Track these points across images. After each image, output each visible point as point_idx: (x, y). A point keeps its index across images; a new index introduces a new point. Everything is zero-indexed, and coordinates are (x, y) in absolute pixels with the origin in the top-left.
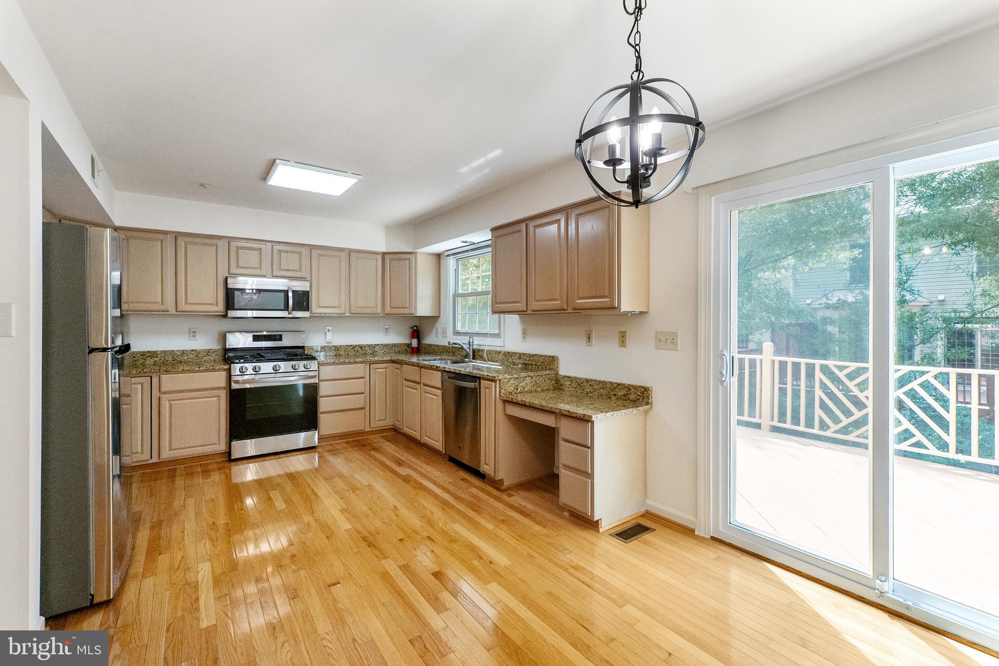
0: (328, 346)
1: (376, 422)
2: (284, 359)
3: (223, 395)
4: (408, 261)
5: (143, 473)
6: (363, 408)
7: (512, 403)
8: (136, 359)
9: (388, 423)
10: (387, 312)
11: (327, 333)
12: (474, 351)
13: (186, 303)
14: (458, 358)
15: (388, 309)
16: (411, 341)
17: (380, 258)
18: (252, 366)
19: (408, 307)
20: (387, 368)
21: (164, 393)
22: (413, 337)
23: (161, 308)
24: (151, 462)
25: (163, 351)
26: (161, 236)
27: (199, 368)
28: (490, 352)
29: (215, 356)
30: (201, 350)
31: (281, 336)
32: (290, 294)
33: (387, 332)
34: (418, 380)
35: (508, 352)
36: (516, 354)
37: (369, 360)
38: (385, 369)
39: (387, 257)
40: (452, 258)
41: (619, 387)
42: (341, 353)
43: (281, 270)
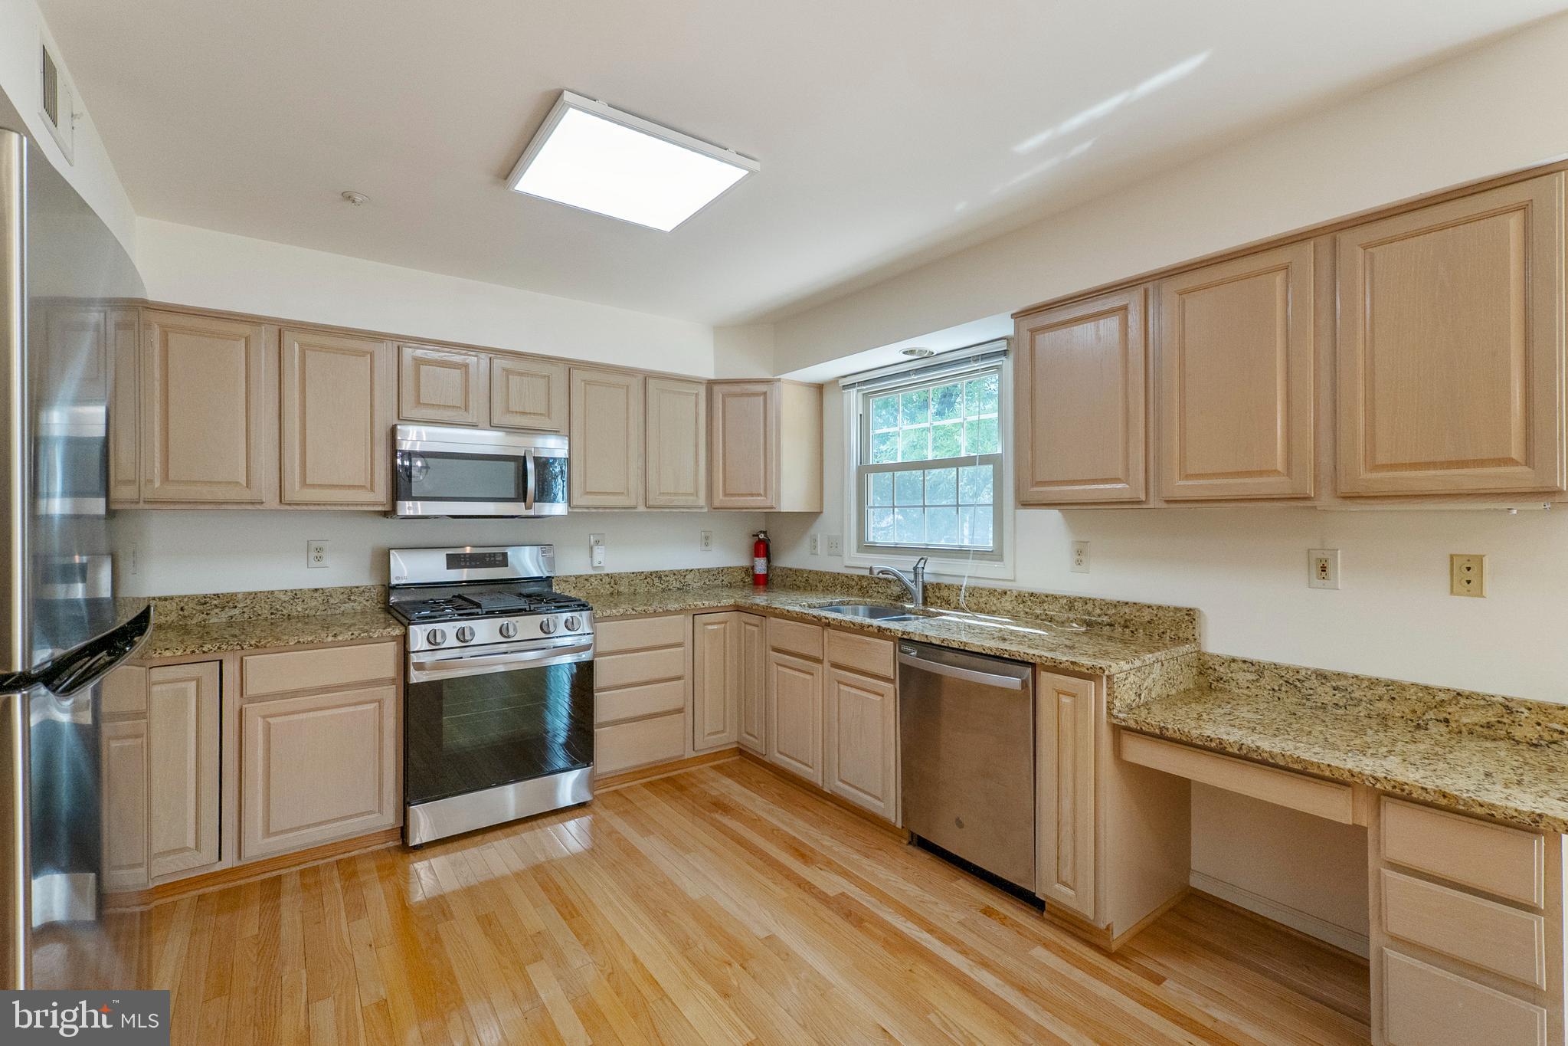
0: (596, 576)
1: (706, 738)
2: (525, 610)
3: (391, 697)
4: (762, 398)
5: (201, 898)
6: (680, 711)
7: (1140, 732)
8: (186, 613)
9: (727, 738)
10: (716, 503)
11: (595, 548)
12: (925, 588)
13: (304, 483)
14: (881, 601)
15: (719, 498)
16: (753, 561)
17: (702, 391)
18: (454, 627)
19: (762, 492)
20: (726, 622)
21: (252, 700)
22: (757, 555)
23: (246, 495)
24: (218, 867)
25: (250, 594)
26: (246, 329)
27: (335, 635)
28: (973, 592)
29: (365, 603)
30: (335, 590)
31: (505, 555)
32: (530, 466)
33: (707, 545)
34: (817, 654)
35: (1032, 594)
36: (1056, 598)
37: (692, 607)
38: (723, 625)
39: (716, 388)
40: (855, 392)
41: (1462, 701)
42: (622, 589)
43: (508, 411)
